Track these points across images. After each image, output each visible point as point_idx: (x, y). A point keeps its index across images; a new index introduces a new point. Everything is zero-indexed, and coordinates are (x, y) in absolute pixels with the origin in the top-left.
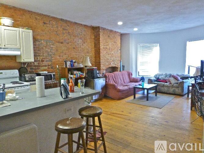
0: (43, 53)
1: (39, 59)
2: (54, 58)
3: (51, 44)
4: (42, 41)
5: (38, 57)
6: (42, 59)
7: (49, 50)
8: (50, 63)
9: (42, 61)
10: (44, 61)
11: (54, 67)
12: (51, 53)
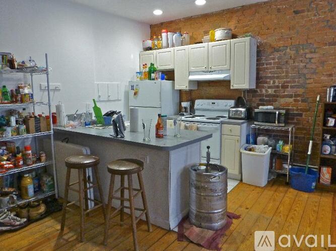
0: (287, 72)
1: (277, 84)
2: (312, 80)
3: (307, 51)
4: (288, 50)
5: (277, 81)
6: (284, 83)
7: (302, 65)
8: (301, 91)
9: (284, 87)
10: (287, 87)
11: (310, 100)
12: (305, 71)
